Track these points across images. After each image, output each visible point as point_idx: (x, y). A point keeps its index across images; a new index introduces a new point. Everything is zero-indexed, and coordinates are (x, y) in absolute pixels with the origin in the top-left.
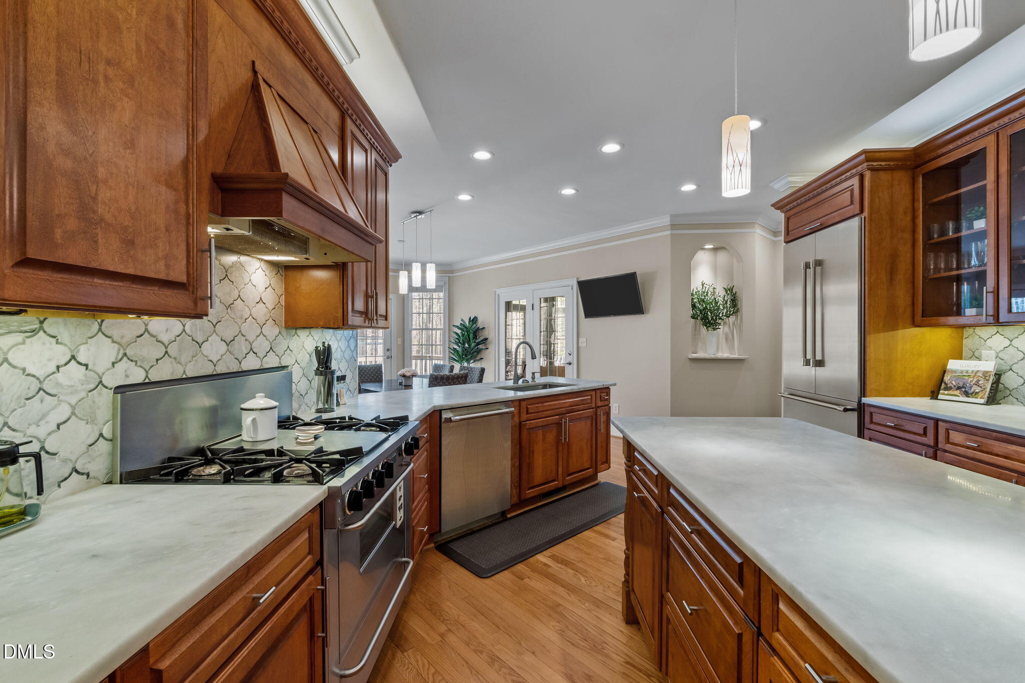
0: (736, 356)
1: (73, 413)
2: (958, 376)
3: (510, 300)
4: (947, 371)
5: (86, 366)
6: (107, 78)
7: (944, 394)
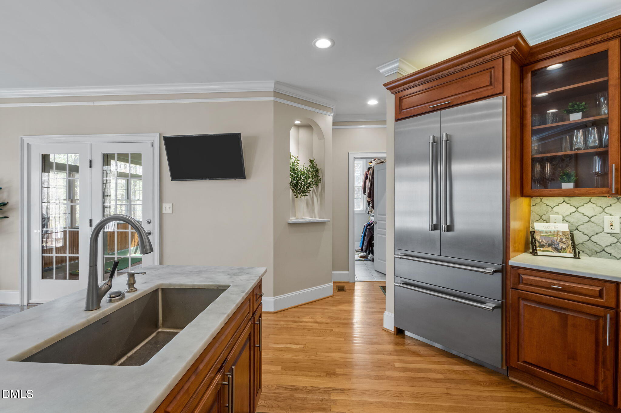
0: (317, 219)
2: (545, 235)
3: (48, 153)
4: (535, 232)
7: (540, 251)
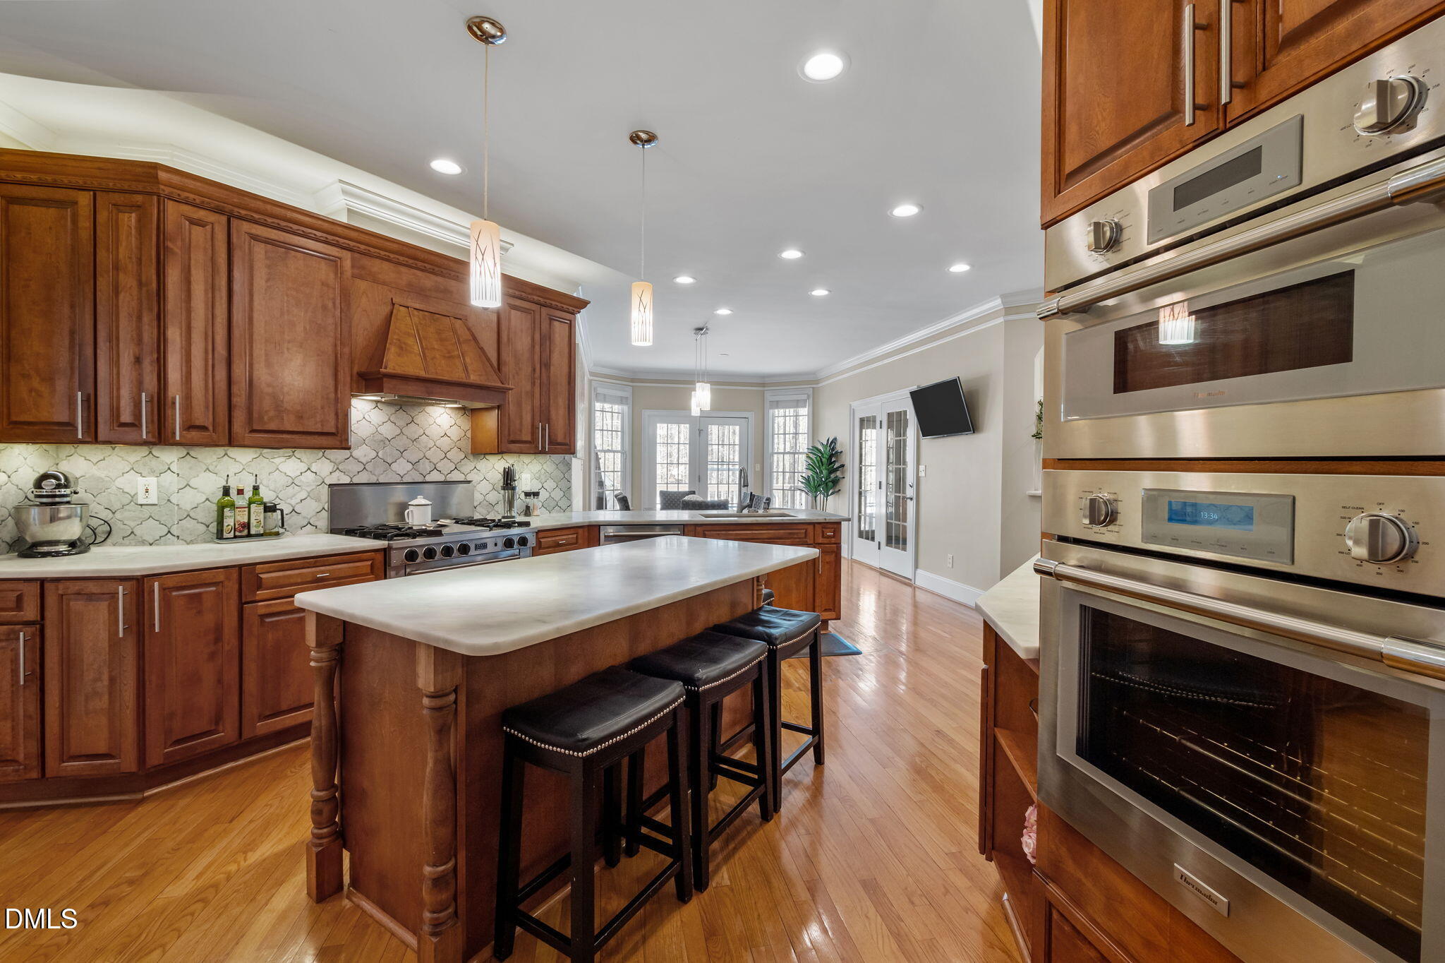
1: (309, 496)
3: (865, 414)
5: (316, 473)
6: (288, 349)
